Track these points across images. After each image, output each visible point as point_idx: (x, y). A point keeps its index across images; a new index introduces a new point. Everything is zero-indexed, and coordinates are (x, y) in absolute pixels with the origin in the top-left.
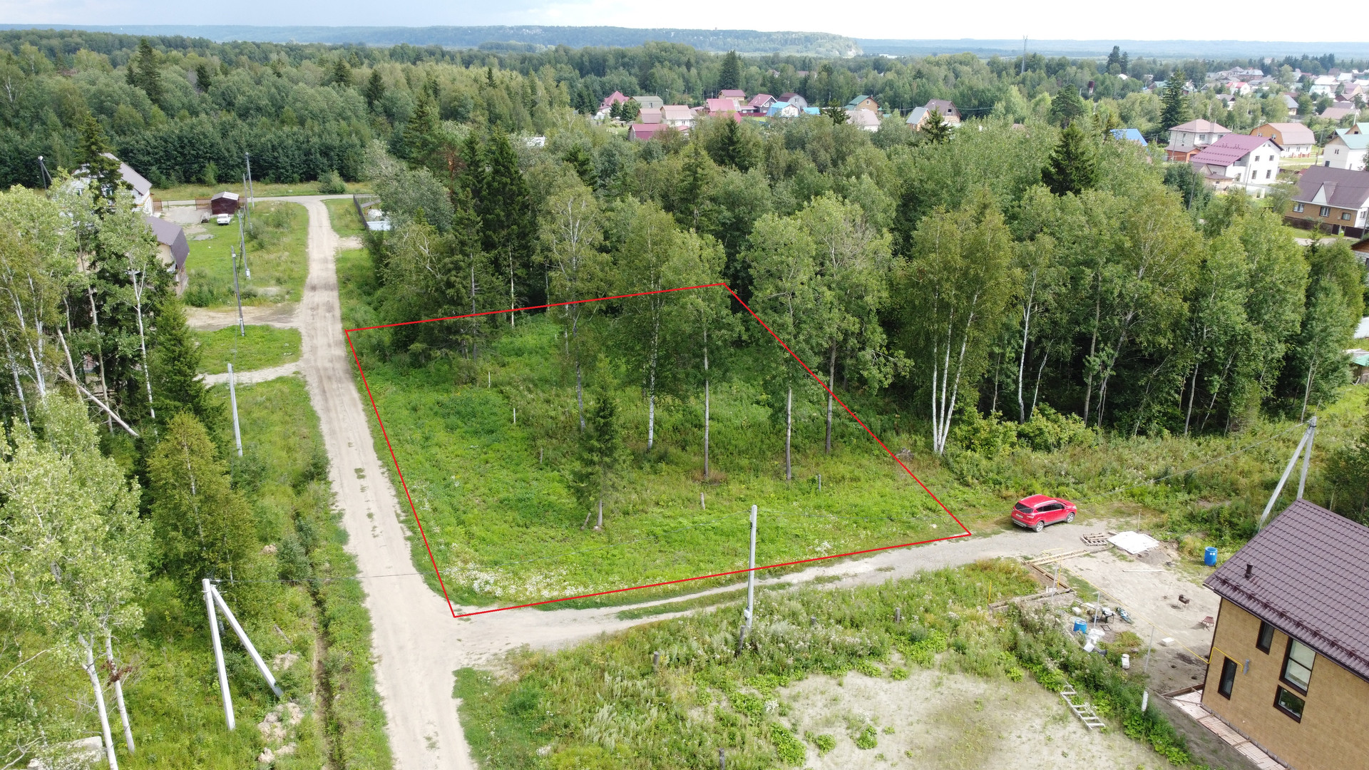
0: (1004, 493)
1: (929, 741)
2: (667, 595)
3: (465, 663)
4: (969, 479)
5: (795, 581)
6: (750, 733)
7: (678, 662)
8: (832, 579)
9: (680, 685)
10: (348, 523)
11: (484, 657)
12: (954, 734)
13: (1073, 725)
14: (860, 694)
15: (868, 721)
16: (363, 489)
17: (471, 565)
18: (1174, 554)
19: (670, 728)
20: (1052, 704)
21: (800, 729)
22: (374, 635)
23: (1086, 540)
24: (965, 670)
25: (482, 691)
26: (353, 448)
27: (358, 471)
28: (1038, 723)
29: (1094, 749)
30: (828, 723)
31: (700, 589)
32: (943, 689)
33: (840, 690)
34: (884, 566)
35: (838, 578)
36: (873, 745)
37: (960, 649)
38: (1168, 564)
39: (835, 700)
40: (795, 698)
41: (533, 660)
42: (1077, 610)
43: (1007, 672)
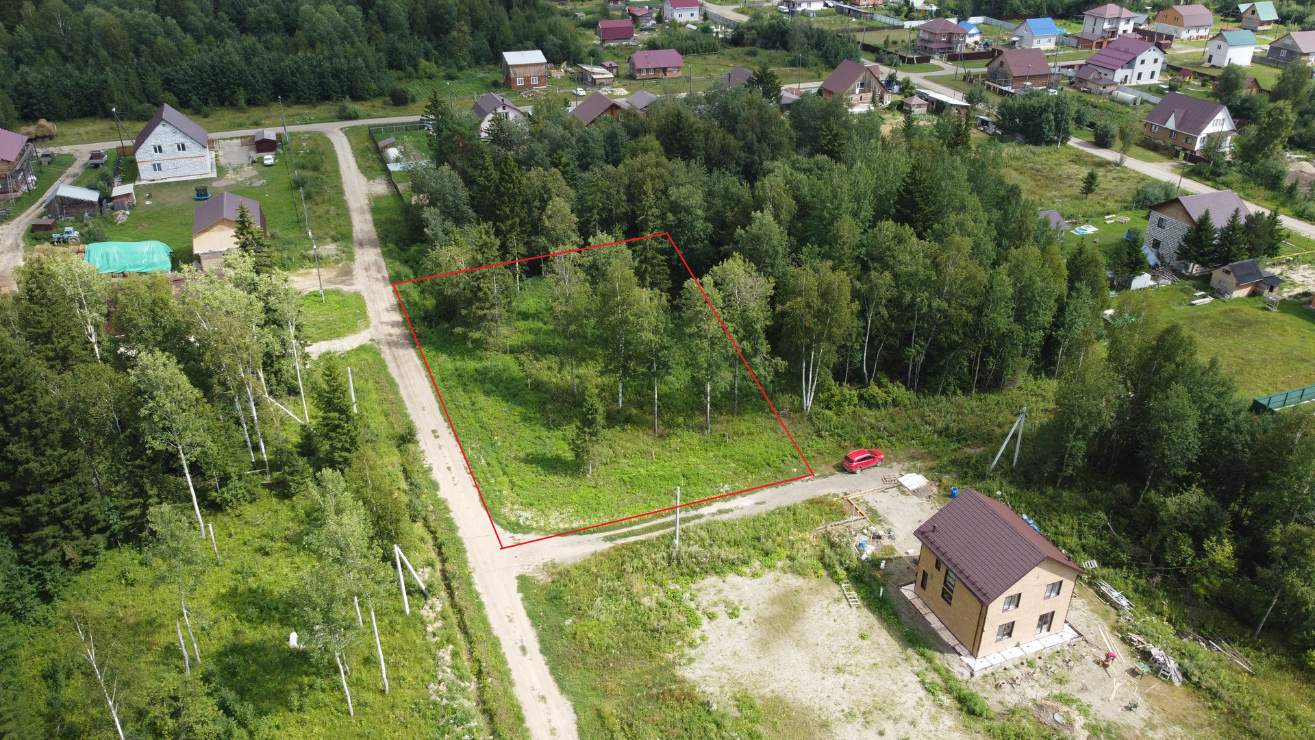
0: (843, 444)
1: (767, 614)
2: (631, 525)
3: (522, 571)
4: (823, 433)
5: (706, 513)
6: (674, 611)
7: (636, 570)
8: (727, 511)
9: (638, 584)
10: (437, 475)
11: (531, 567)
12: (780, 610)
13: (844, 604)
14: (735, 587)
15: (736, 603)
16: (440, 447)
17: (516, 507)
18: (935, 489)
19: (632, 608)
20: (835, 591)
21: (701, 608)
22: (468, 555)
23: (884, 480)
24: (793, 572)
25: (533, 589)
26: (426, 412)
27: (434, 431)
28: (825, 603)
29: (851, 617)
30: (715, 604)
31: (650, 520)
32: (779, 583)
33: (724, 585)
34: (759, 501)
35: (731, 510)
36: (737, 616)
37: (792, 558)
38: (930, 497)
39: (720, 591)
40: (699, 590)
41: (558, 570)
42: (865, 531)
43: (815, 573)
